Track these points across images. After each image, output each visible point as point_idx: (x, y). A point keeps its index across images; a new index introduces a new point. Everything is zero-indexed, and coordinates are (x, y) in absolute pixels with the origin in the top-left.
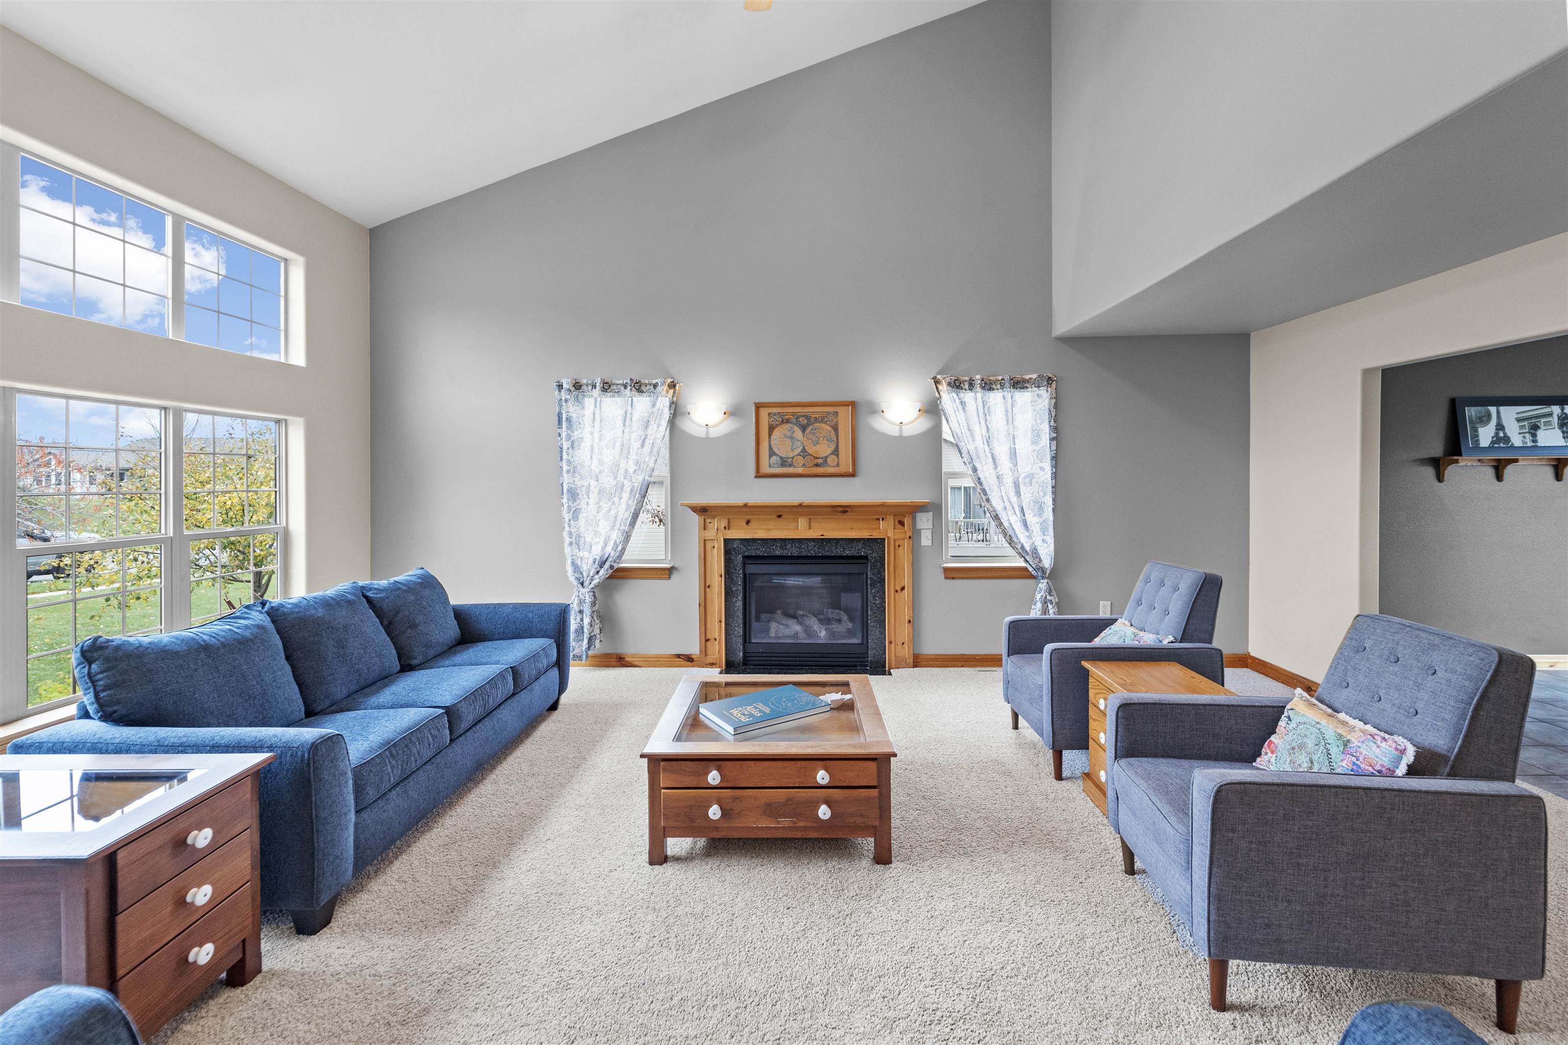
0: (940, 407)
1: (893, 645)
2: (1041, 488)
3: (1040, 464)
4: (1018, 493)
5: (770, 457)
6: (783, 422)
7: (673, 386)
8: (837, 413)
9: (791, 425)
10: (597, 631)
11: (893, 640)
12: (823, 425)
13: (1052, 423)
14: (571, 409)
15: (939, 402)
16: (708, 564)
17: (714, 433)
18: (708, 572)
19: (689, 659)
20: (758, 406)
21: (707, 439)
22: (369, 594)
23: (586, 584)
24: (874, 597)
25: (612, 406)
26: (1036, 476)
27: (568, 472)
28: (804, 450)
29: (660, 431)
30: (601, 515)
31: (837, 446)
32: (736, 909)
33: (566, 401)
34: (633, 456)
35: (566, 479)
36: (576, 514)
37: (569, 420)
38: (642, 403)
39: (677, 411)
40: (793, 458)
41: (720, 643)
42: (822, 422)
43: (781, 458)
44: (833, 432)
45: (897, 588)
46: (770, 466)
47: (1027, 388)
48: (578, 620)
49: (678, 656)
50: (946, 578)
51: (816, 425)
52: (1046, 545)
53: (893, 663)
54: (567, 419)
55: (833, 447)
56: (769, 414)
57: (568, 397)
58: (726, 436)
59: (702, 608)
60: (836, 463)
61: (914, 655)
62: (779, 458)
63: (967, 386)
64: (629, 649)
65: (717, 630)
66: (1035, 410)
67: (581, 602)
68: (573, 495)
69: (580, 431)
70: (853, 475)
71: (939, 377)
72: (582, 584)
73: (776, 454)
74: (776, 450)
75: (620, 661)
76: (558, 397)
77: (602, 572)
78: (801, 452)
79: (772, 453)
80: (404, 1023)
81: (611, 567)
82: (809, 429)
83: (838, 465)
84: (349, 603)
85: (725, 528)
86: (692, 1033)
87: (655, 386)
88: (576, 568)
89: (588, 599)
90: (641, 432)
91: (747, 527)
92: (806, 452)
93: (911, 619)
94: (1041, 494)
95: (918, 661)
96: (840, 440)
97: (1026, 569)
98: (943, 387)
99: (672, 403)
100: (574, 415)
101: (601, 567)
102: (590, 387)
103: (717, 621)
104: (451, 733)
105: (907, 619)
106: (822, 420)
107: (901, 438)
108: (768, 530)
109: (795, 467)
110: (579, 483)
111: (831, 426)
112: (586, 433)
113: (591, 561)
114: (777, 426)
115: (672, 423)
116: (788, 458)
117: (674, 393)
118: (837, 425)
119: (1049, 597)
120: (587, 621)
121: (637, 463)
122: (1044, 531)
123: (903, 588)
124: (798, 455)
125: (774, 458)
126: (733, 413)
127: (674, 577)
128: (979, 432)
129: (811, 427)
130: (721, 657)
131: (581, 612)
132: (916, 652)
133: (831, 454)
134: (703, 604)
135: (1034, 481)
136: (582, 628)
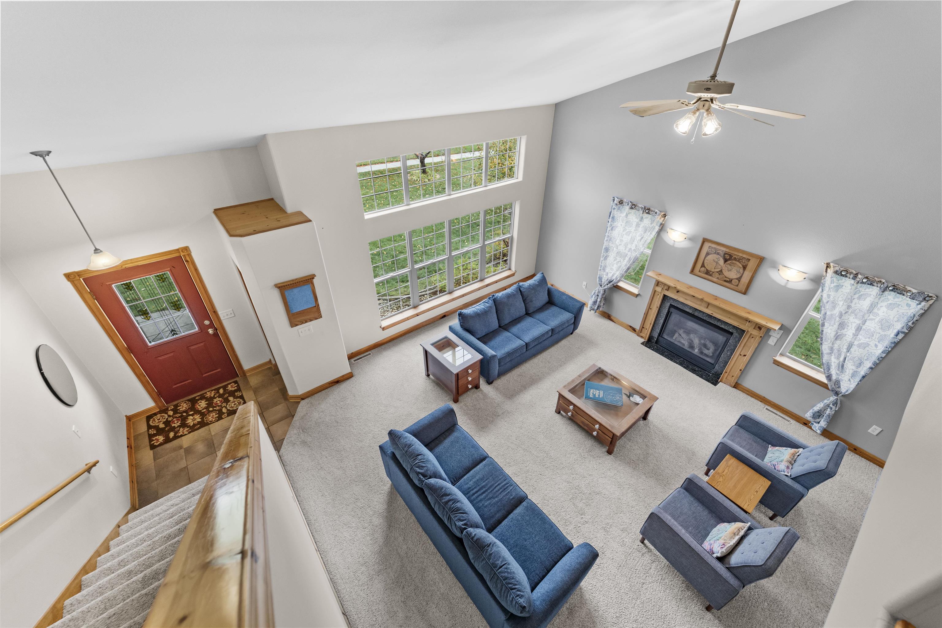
0: (822, 281)
1: (727, 374)
2: (867, 355)
3: (877, 343)
4: (848, 350)
5: (701, 267)
6: (715, 253)
7: (665, 216)
8: (749, 260)
9: (719, 256)
10: (602, 304)
11: (728, 372)
12: (738, 263)
13: (910, 324)
14: (615, 213)
15: (823, 278)
16: (654, 301)
17: (677, 245)
18: (653, 304)
19: (634, 330)
20: (705, 241)
21: (673, 247)
22: (522, 289)
23: (602, 286)
24: (728, 351)
25: (634, 216)
26: (870, 347)
27: (607, 240)
28: (721, 271)
29: (651, 236)
30: (615, 262)
31: (741, 276)
32: (563, 438)
33: (614, 209)
34: (636, 242)
35: (606, 244)
36: (606, 258)
37: (613, 218)
38: (647, 219)
39: (662, 228)
40: (713, 272)
41: (648, 331)
42: (738, 261)
43: (707, 270)
44: (742, 268)
45: (741, 354)
46: (699, 271)
47: (903, 295)
48: (596, 298)
49: (631, 327)
50: (773, 363)
51: (734, 261)
52: (849, 383)
53: (724, 380)
54: (612, 217)
55: (739, 276)
56: (709, 247)
57: (615, 207)
58: (683, 249)
59: (645, 316)
60: (736, 284)
61: (736, 383)
62: (705, 270)
63: (852, 276)
64: (614, 315)
65: (649, 327)
66: (898, 311)
67: (599, 292)
68: (607, 250)
69: (617, 223)
70: (745, 293)
71: (832, 264)
72: (601, 286)
73: (705, 267)
74: (706, 265)
75: (608, 316)
76: (612, 204)
77: (609, 285)
78: (719, 271)
79: (703, 266)
80: (495, 415)
81: (613, 285)
82: (729, 262)
83: (737, 286)
84: (514, 295)
85: (666, 289)
86: (535, 454)
87: (656, 213)
88: (600, 279)
89: (602, 292)
90: (642, 233)
91: (677, 293)
92: (722, 272)
93: (742, 370)
94: (866, 358)
95: (736, 386)
96: (744, 274)
97: (827, 385)
98: (830, 271)
99: (661, 224)
100: (616, 216)
101: (609, 283)
102: (627, 204)
103: (649, 323)
104: (526, 348)
105: (740, 368)
106: (739, 260)
107: (784, 287)
108: (686, 299)
109: (713, 277)
110: (611, 245)
111: (742, 265)
112: (620, 225)
113: (606, 279)
114: (711, 254)
115: (659, 233)
116: (711, 271)
117: (664, 219)
118: (746, 265)
119: (831, 406)
120: (599, 300)
121: (636, 246)
122: (853, 375)
123: (745, 356)
124: (717, 272)
125: (703, 269)
126: (691, 239)
127: (638, 298)
128: (841, 307)
129: (730, 261)
130: (646, 336)
131: (598, 295)
132: (739, 382)
133: (736, 279)
134: (646, 314)
135: (867, 348)
136: (597, 301)
